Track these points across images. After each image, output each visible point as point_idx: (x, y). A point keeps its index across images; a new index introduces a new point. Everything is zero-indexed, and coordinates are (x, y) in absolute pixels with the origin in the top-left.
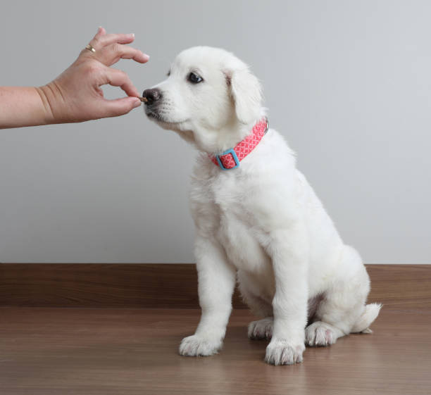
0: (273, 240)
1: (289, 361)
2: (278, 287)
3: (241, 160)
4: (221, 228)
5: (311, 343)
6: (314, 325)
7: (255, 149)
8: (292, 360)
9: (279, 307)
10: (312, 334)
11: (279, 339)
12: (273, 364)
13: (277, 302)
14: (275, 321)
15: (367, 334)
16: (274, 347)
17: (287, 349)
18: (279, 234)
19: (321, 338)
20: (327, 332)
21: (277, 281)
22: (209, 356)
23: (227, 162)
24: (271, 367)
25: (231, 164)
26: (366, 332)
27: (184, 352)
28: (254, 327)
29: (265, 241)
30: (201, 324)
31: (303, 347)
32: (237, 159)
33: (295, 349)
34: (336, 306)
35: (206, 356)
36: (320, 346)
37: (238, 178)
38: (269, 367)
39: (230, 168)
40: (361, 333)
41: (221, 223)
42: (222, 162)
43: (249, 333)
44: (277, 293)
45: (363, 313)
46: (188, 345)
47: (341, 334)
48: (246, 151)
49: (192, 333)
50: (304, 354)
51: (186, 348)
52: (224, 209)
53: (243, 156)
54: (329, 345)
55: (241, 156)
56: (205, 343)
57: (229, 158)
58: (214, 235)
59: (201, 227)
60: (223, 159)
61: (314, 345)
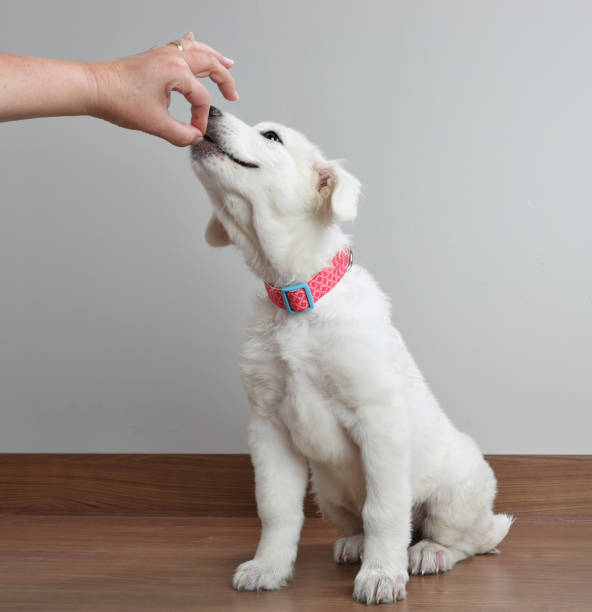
0: (361, 420)
1: (387, 598)
2: (370, 490)
3: (316, 300)
4: (287, 398)
5: (415, 570)
6: (422, 544)
7: (335, 288)
8: (390, 596)
9: (372, 519)
10: (417, 558)
11: (372, 566)
12: (363, 602)
13: (369, 512)
14: (366, 540)
15: (493, 554)
16: (365, 577)
17: (383, 582)
18: (368, 412)
19: (430, 563)
20: (438, 554)
21: (369, 480)
22: (275, 590)
23: (297, 301)
24: (362, 606)
25: (303, 304)
26: (493, 552)
27: (240, 585)
28: (342, 547)
29: (349, 420)
30: (262, 544)
31: (406, 576)
32: (311, 297)
33: (394, 580)
34: (446, 525)
35: (270, 591)
37: (312, 325)
38: (359, 607)
39: (301, 310)
40: (486, 554)
41: (287, 389)
42: (289, 301)
43: (336, 556)
44: (368, 498)
46: (245, 574)
48: (324, 289)
49: (250, 557)
50: (408, 586)
51: (243, 578)
52: (294, 368)
53: (319, 295)
54: (441, 572)
55: (317, 294)
56: (269, 571)
57: (300, 295)
58: (276, 412)
59: (259, 403)
60: (292, 297)
61: (419, 574)
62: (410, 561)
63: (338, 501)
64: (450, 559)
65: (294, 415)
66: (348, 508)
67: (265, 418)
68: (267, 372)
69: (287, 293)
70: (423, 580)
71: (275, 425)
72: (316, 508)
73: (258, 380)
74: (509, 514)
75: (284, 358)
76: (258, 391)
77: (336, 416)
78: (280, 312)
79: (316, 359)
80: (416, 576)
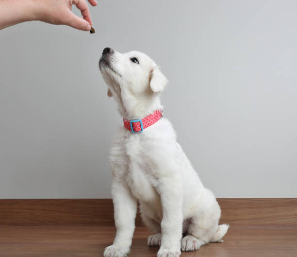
0: (160, 183)
3: (144, 128)
4: (129, 174)
5: (183, 249)
9: (166, 227)
10: (184, 244)
11: (165, 248)
13: (164, 224)
14: (162, 236)
15: (220, 242)
16: (162, 252)
17: (170, 254)
18: (164, 180)
19: (190, 246)
20: (194, 242)
21: (164, 210)
23: (136, 127)
25: (139, 129)
26: (220, 241)
27: (107, 256)
28: (152, 239)
29: (155, 183)
31: (180, 252)
32: (142, 127)
33: (175, 254)
34: (200, 228)
36: (189, 251)
39: (137, 131)
40: (217, 242)
42: (133, 127)
43: (148, 243)
44: (164, 218)
45: (218, 230)
46: (109, 251)
47: (204, 243)
48: (149, 124)
49: (111, 244)
51: (108, 253)
52: (132, 159)
53: (146, 126)
54: (195, 250)
55: (145, 126)
56: (119, 250)
57: (138, 124)
58: (124, 180)
59: (117, 175)
60: (134, 125)
61: (186, 251)
62: (181, 245)
63: (152, 216)
64: (199, 244)
65: (132, 181)
66: (156, 220)
67: (119, 182)
68: (121, 161)
69: (132, 123)
70: (187, 254)
71: (124, 185)
72: (141, 219)
73: (117, 164)
74: (227, 224)
75: (128, 154)
76: (116, 169)
77: (150, 182)
78: (128, 132)
79: (142, 155)
80: (184, 252)
